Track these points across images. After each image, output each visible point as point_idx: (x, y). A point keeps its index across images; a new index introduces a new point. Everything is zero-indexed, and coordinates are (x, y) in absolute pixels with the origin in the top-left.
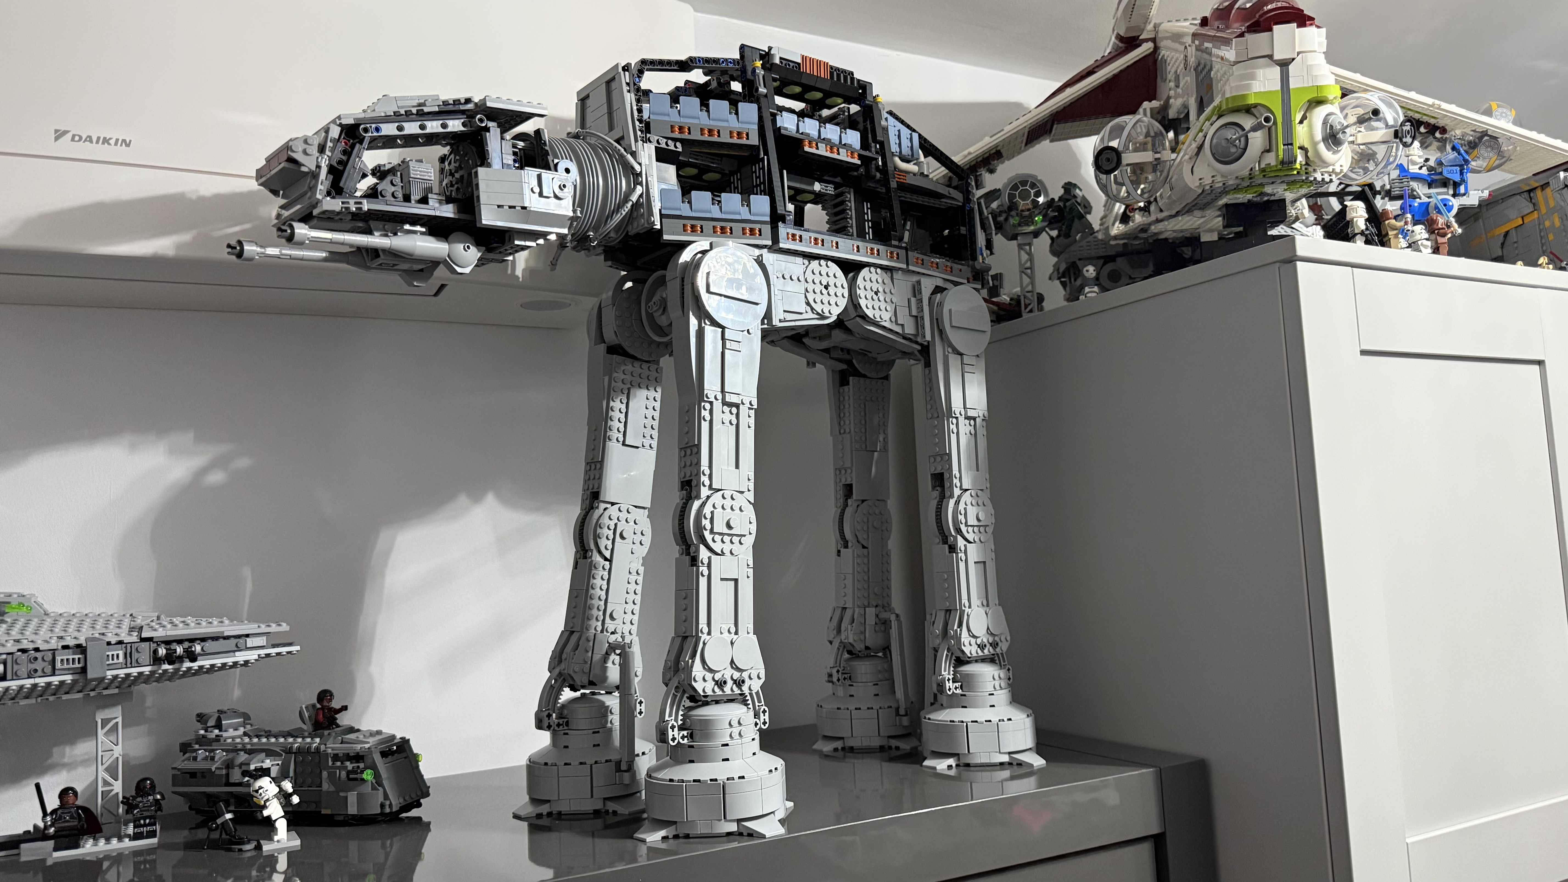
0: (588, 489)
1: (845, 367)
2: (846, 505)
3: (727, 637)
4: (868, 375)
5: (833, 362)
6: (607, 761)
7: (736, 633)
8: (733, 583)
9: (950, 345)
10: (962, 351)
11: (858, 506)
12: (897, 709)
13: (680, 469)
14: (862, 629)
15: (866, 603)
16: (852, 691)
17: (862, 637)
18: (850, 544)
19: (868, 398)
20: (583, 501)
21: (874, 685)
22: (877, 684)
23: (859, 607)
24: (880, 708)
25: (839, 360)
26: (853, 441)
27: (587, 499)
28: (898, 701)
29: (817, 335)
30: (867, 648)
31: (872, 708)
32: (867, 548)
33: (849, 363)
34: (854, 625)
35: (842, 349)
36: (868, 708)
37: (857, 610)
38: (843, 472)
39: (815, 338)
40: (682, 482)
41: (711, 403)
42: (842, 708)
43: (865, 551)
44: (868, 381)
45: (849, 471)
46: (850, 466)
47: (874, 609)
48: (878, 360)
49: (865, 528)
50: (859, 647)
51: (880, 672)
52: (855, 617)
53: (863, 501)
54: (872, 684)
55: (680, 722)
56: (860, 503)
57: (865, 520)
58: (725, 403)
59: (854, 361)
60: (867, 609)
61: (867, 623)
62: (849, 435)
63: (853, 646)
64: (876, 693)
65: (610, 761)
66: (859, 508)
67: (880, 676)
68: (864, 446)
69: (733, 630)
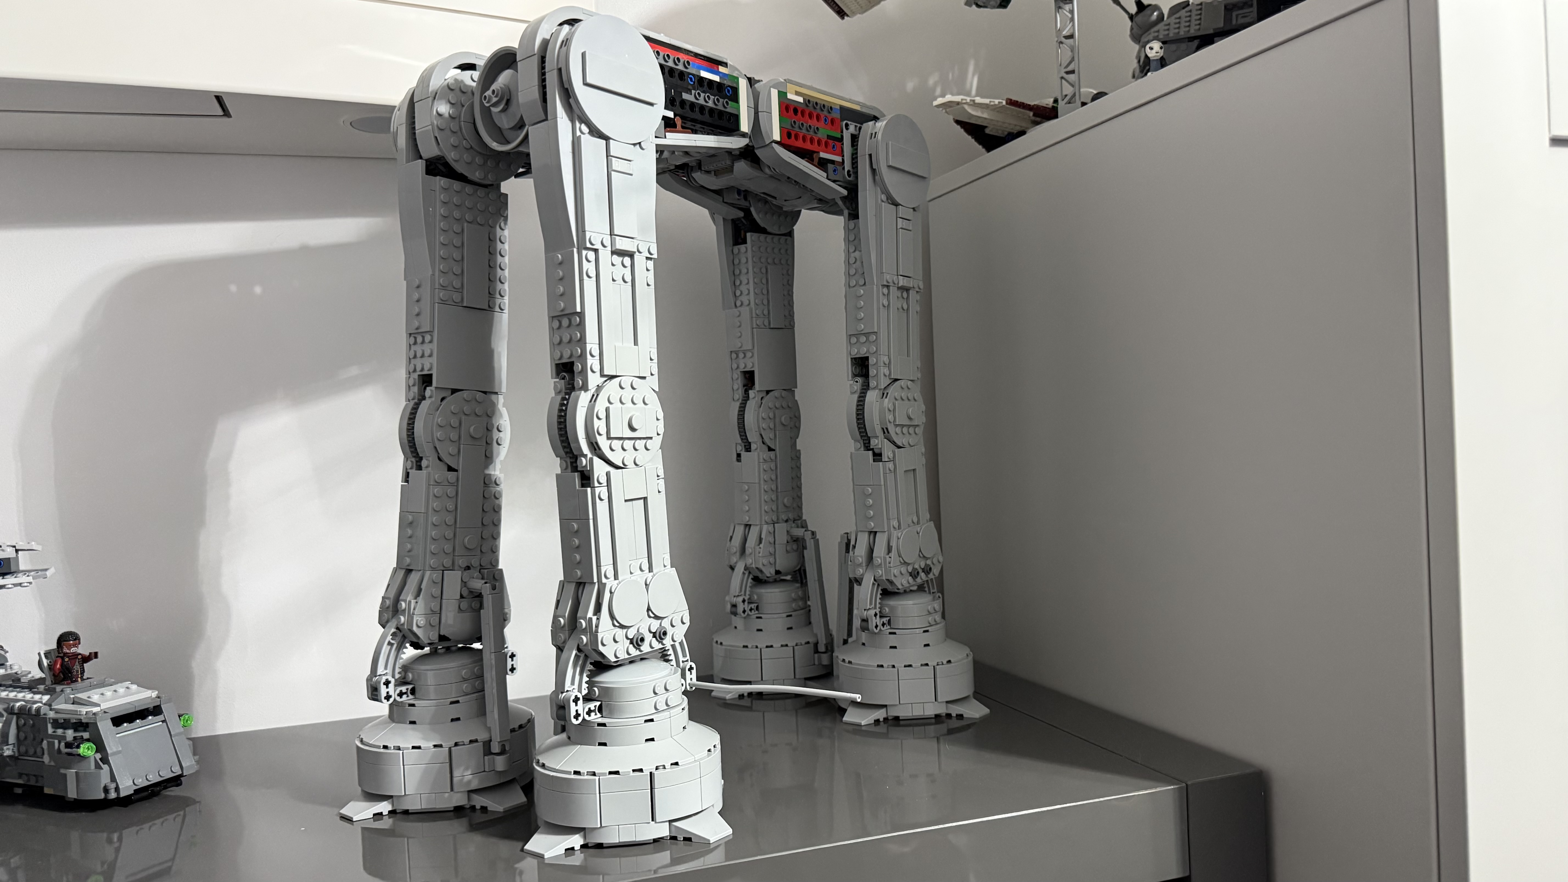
0: (415, 371)
1: (741, 214)
2: (746, 398)
3: (640, 577)
4: (769, 230)
5: (725, 209)
6: (471, 742)
7: (651, 569)
8: (642, 501)
9: (885, 191)
10: (899, 200)
11: (762, 398)
12: (816, 645)
13: (553, 345)
14: (772, 550)
15: (775, 519)
16: (759, 624)
17: (772, 560)
18: (753, 446)
19: (770, 260)
20: (409, 387)
21: (788, 616)
22: (790, 616)
23: (767, 523)
24: (796, 645)
25: (732, 205)
26: (754, 315)
27: (414, 385)
28: (816, 635)
29: (711, 168)
30: (778, 572)
31: (787, 645)
32: (774, 450)
33: (747, 212)
34: (761, 546)
35: (739, 192)
36: (782, 646)
37: (765, 527)
38: (741, 355)
39: (708, 172)
40: (557, 365)
41: (596, 251)
42: (750, 646)
43: (772, 454)
44: (770, 237)
45: (749, 354)
46: (750, 348)
47: (785, 524)
48: (785, 209)
49: (772, 426)
50: (769, 572)
51: (794, 600)
52: (763, 536)
53: (768, 392)
54: (785, 615)
55: (585, 692)
56: (764, 394)
57: (771, 415)
58: (616, 252)
59: (752, 209)
60: (775, 525)
61: (776, 543)
62: (748, 308)
63: (761, 571)
64: (789, 626)
65: (476, 741)
66: (764, 401)
67: (794, 605)
68: (766, 323)
69: (645, 567)
